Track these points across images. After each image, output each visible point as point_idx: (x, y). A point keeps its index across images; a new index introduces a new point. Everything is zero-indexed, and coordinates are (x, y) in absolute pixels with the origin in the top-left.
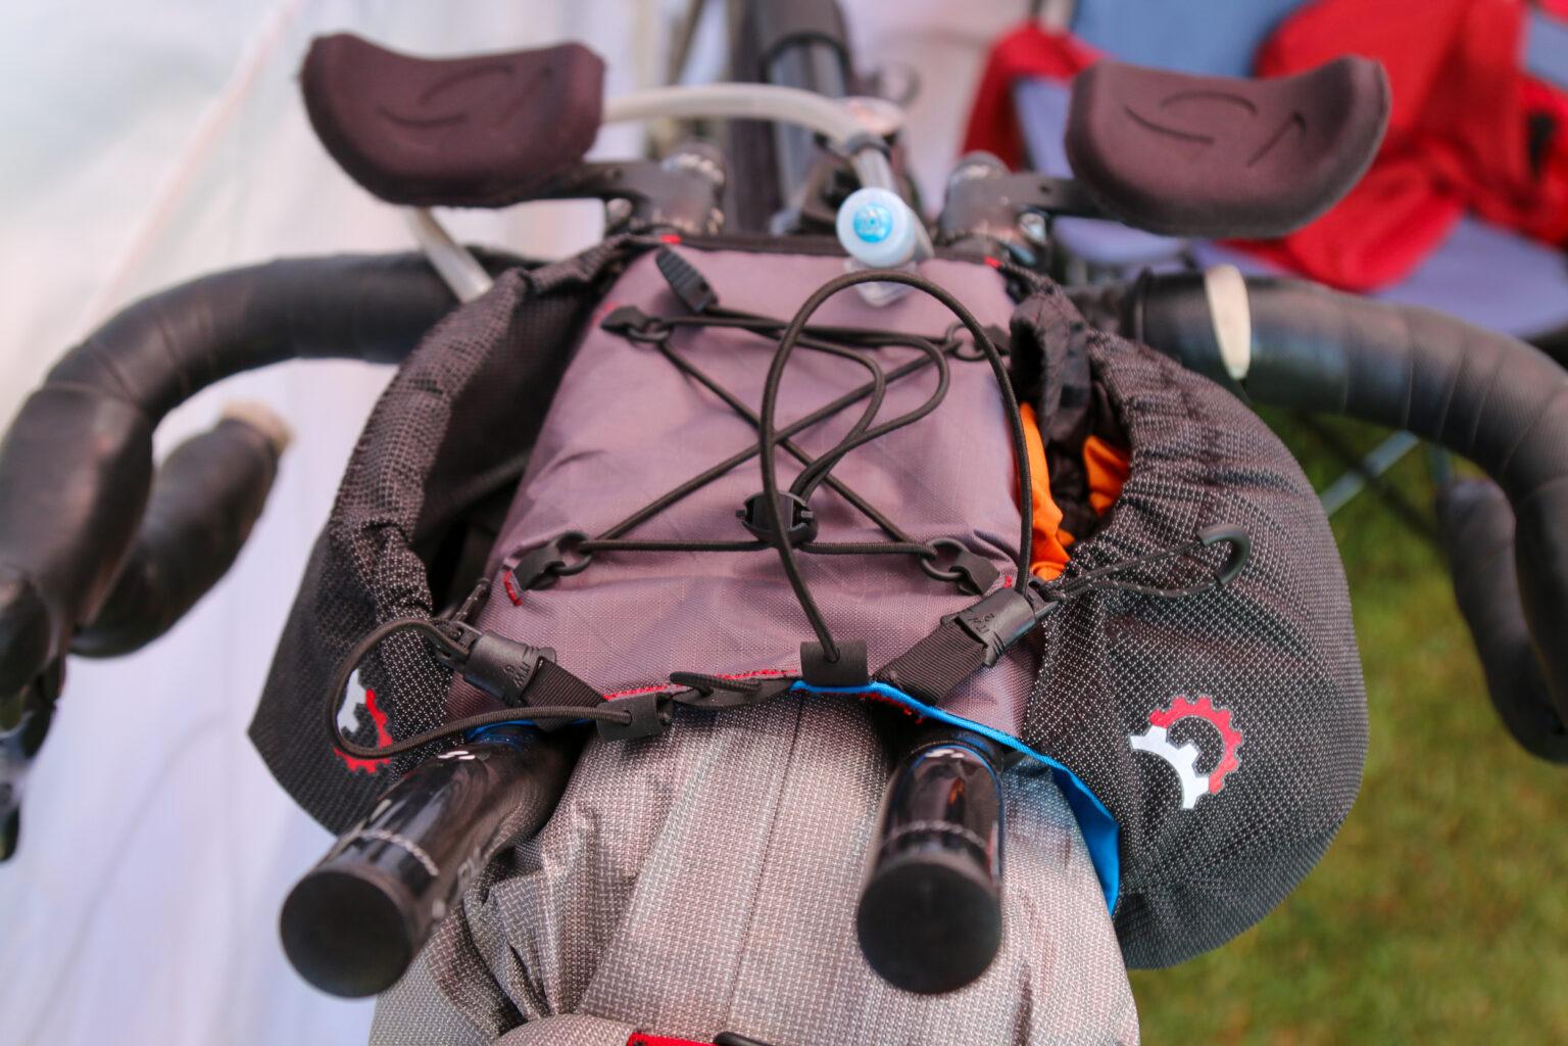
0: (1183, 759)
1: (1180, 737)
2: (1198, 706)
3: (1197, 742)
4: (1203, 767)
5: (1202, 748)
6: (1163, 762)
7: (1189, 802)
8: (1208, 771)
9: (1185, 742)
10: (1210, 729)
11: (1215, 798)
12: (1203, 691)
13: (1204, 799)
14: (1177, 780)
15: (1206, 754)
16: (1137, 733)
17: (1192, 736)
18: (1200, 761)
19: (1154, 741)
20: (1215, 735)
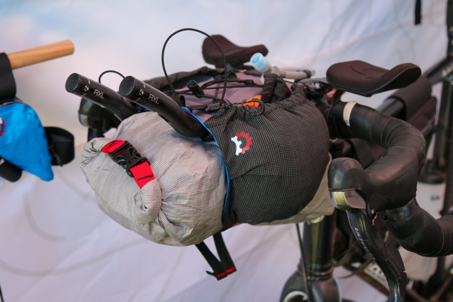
0: (238, 144)
1: (239, 139)
2: (246, 135)
3: (242, 141)
4: (242, 146)
5: (243, 143)
6: (235, 144)
7: (237, 154)
8: (242, 148)
9: (240, 141)
10: (246, 140)
11: (243, 155)
12: (248, 133)
13: (240, 154)
14: (236, 148)
15: (243, 144)
16: (233, 137)
17: (242, 140)
18: (241, 145)
19: (234, 139)
20: (246, 141)
